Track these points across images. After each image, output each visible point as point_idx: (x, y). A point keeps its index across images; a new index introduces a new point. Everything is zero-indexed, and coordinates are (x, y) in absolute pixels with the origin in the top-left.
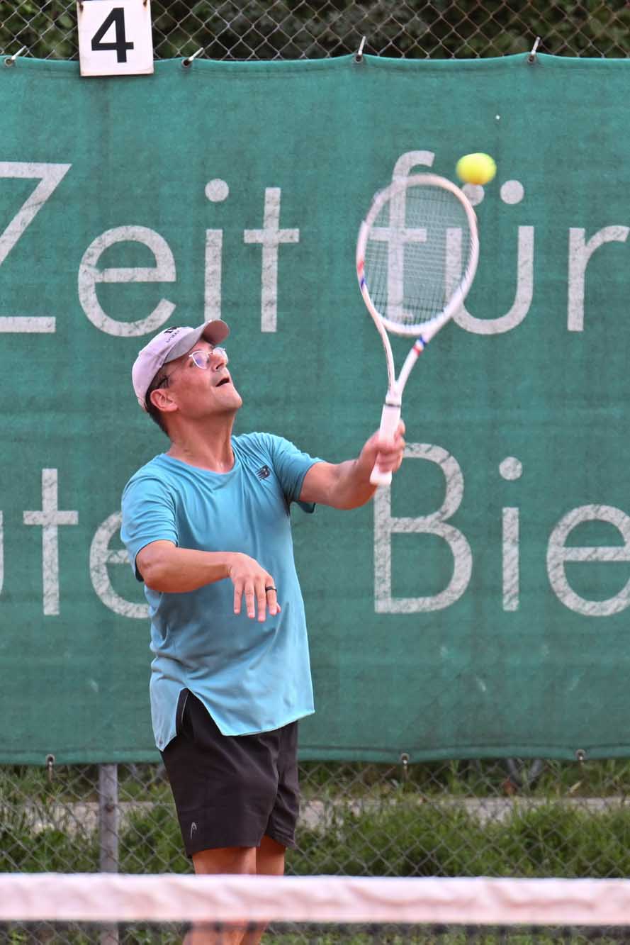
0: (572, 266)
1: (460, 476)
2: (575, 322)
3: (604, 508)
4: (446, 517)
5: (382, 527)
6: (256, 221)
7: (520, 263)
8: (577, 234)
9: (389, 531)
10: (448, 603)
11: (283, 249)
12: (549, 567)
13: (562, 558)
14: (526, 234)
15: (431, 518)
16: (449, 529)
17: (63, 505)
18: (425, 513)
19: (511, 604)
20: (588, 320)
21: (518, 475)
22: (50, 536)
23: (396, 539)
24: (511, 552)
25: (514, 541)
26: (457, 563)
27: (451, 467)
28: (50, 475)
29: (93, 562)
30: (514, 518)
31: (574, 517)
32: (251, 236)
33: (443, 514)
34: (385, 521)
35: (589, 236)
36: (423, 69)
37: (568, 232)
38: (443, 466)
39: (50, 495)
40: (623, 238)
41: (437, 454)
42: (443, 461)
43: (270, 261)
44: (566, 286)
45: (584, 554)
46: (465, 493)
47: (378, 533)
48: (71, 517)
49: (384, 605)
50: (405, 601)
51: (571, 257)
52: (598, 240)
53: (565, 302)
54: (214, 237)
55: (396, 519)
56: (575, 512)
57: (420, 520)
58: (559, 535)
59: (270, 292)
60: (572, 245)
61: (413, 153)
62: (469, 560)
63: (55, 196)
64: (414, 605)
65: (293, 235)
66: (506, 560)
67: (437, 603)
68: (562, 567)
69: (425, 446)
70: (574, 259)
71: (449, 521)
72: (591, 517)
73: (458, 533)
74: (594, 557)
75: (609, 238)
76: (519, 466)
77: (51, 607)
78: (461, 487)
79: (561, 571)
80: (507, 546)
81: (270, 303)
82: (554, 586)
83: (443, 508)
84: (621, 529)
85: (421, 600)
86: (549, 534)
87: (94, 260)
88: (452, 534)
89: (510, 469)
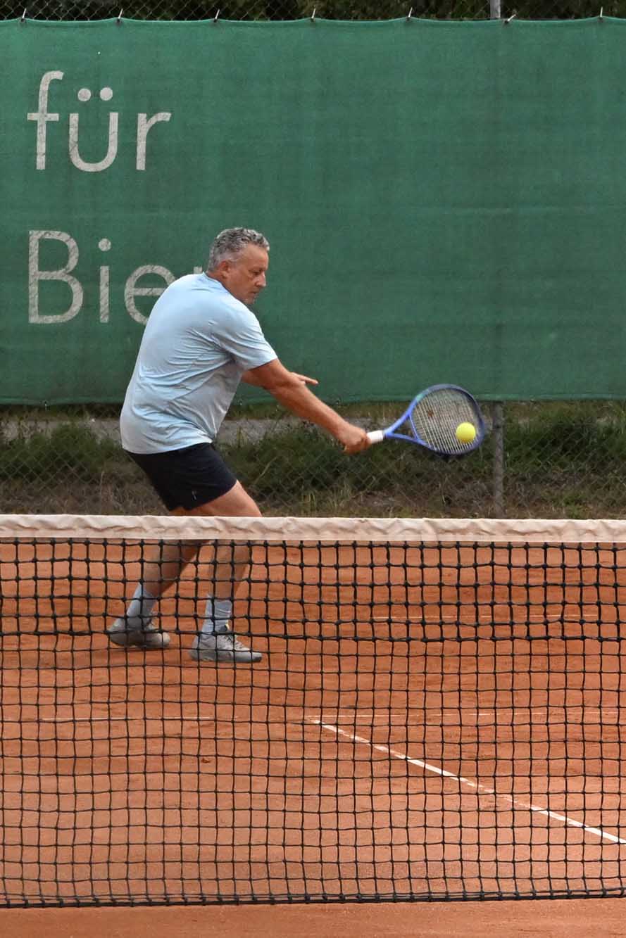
0: (139, 134)
1: (77, 249)
2: (141, 165)
3: (156, 267)
4: (68, 271)
5: (33, 276)
7: (110, 133)
8: (142, 117)
9: (37, 279)
10: (70, 318)
12: (126, 299)
13: (133, 293)
14: (114, 117)
15: (61, 272)
16: (71, 278)
18: (58, 269)
19: (104, 319)
20: (148, 164)
21: (109, 248)
23: (41, 283)
24: (104, 291)
25: (106, 284)
26: (74, 296)
27: (72, 244)
30: (106, 272)
31: (140, 271)
33: (67, 270)
34: (35, 273)
35: (149, 118)
36: (58, 26)
37: (137, 116)
38: (67, 244)
40: (168, 119)
41: (64, 237)
42: (67, 241)
44: (135, 146)
45: (145, 292)
46: (79, 258)
47: (31, 280)
49: (34, 319)
50: (45, 317)
51: (139, 130)
52: (153, 120)
53: (135, 154)
55: (40, 272)
56: (140, 268)
57: (54, 273)
58: (130, 282)
60: (139, 123)
61: (52, 73)
62: (81, 295)
64: (50, 319)
66: (102, 294)
67: (64, 318)
68: (132, 299)
69: (58, 233)
70: (140, 131)
71: (70, 274)
72: (149, 271)
73: (75, 280)
74: (151, 293)
75: (160, 119)
76: (110, 244)
78: (77, 255)
79: (132, 301)
80: (102, 287)
82: (129, 310)
83: (67, 267)
84: (166, 278)
85: (55, 316)
86: (125, 281)
88: (72, 280)
89: (104, 245)
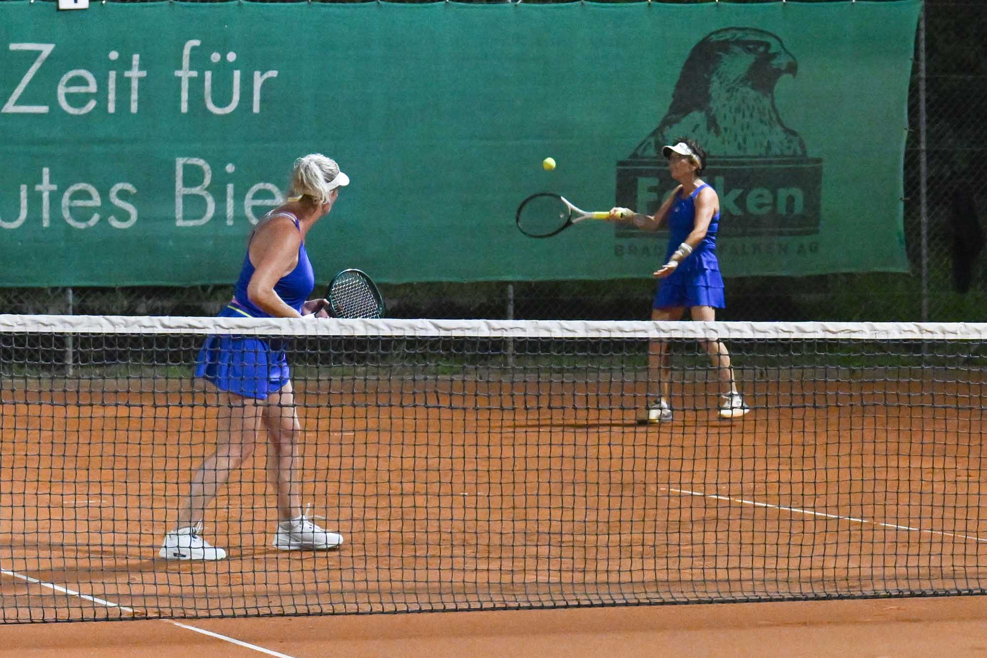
0: (255, 86)
1: (210, 171)
2: (256, 109)
3: (267, 184)
4: (204, 188)
5: (179, 191)
6: (129, 67)
7: (234, 86)
8: (257, 74)
9: (182, 193)
10: (205, 222)
11: (141, 80)
12: (246, 208)
13: (250, 204)
14: (237, 74)
15: (199, 188)
16: (206, 192)
17: (51, 182)
18: (196, 186)
19: (230, 223)
20: (261, 108)
21: (233, 171)
22: (46, 195)
23: (186, 197)
24: (230, 202)
25: (232, 197)
26: (209, 206)
27: (206, 167)
28: (46, 170)
29: (63, 206)
30: (231, 188)
31: (256, 188)
32: (127, 74)
33: (204, 186)
34: (180, 189)
35: (262, 75)
36: (196, 7)
37: (254, 73)
38: (203, 167)
39: (46, 178)
40: (276, 76)
41: (201, 162)
42: (203, 165)
43: (135, 84)
44: (252, 95)
45: (259, 202)
46: (212, 179)
47: (177, 194)
48: (54, 187)
49: (180, 223)
50: (188, 221)
51: (254, 83)
52: (266, 76)
53: (252, 101)
54: (113, 74)
55: (184, 189)
56: (256, 185)
57: (194, 189)
58: (249, 195)
59: (134, 96)
60: (255, 78)
61: (192, 41)
62: (213, 205)
63: (50, 58)
64: (191, 223)
65: (144, 74)
66: (228, 205)
67: (200, 222)
69: (197, 159)
70: (256, 84)
71: (206, 190)
72: (262, 188)
73: (209, 194)
74: (263, 204)
75: (270, 75)
76: (234, 168)
77: (46, 224)
78: (210, 176)
79: (250, 209)
80: (228, 200)
81: (134, 101)
82: (247, 215)
83: (203, 184)
84: (273, 193)
85: (194, 221)
86: (245, 195)
87: (64, 83)
88: (207, 194)
89: (230, 168)
